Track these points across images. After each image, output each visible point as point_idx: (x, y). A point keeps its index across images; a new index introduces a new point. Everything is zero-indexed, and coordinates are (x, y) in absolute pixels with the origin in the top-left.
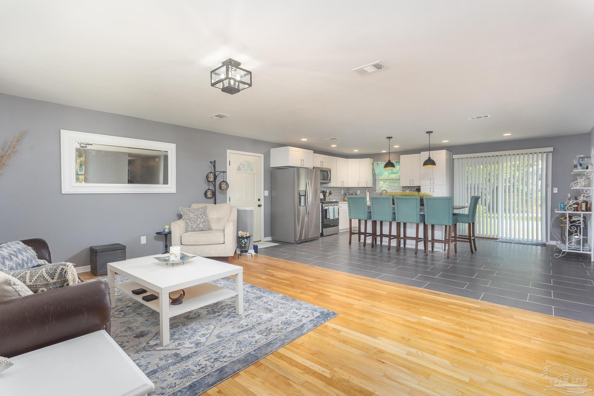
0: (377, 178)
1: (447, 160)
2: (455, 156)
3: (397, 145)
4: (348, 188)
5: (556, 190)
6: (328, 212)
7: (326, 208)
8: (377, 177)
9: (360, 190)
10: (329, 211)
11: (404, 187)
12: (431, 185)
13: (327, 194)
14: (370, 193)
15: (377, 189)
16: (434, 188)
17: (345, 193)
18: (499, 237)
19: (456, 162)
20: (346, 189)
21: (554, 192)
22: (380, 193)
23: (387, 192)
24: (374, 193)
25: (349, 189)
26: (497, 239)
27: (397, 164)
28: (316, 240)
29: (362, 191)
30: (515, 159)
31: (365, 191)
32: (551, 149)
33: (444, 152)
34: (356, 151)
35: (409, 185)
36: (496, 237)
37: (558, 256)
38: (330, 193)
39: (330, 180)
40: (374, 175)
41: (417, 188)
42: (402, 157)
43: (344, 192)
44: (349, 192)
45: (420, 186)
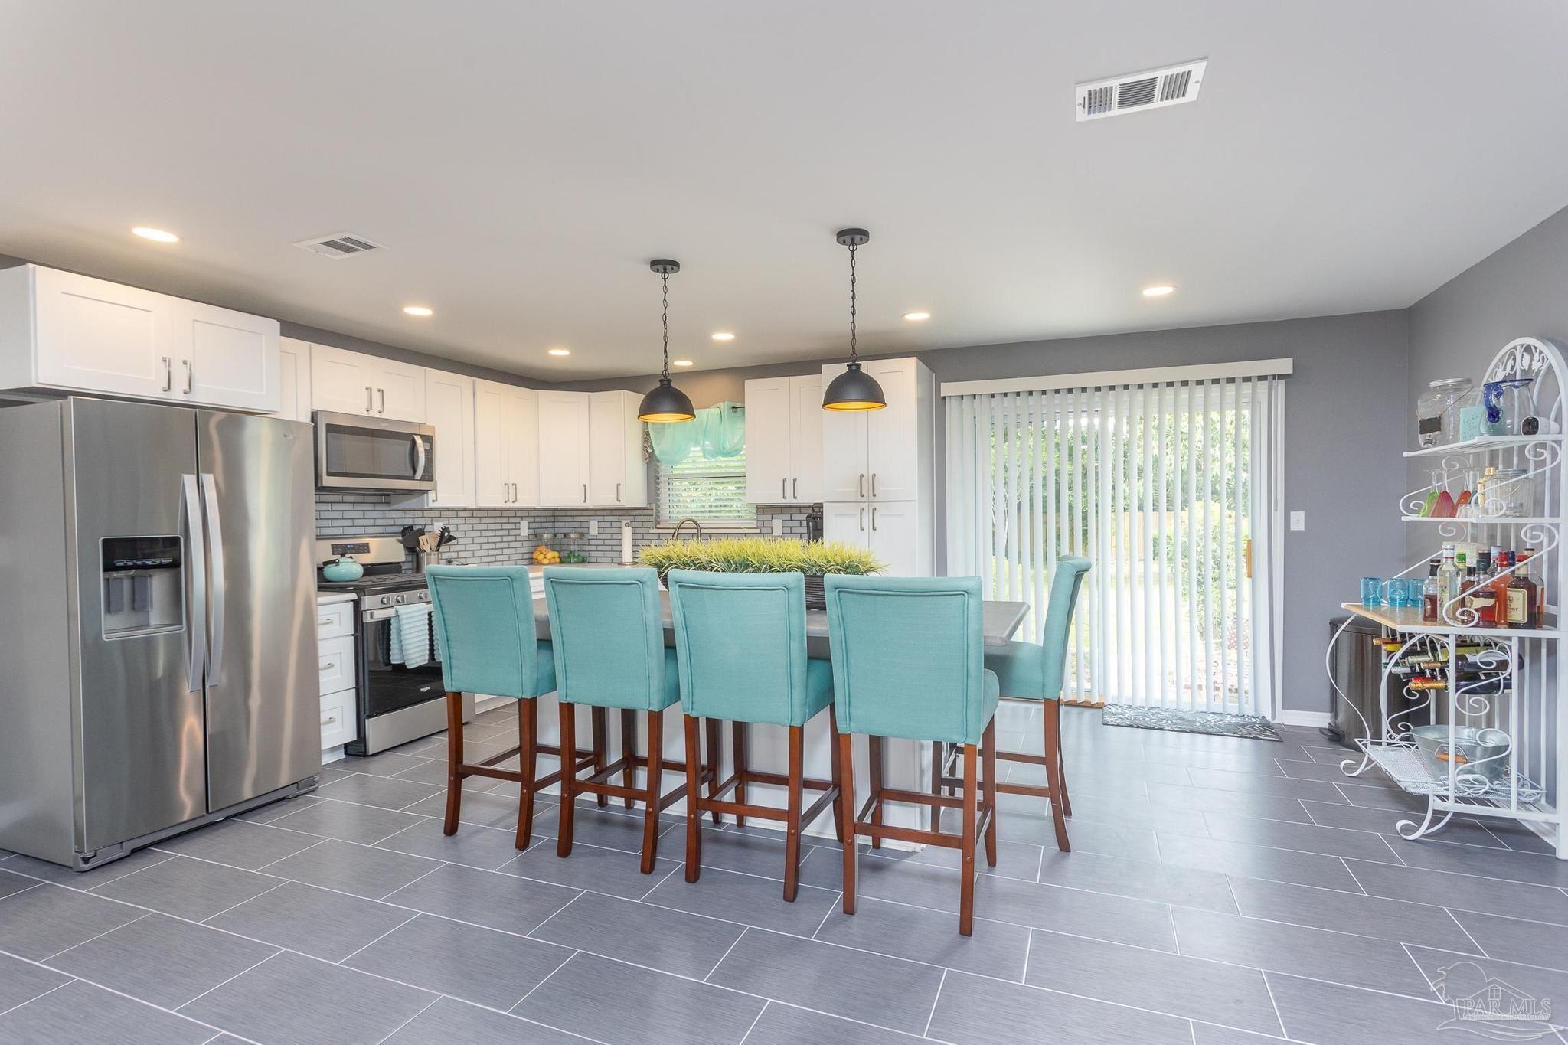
0: (662, 473)
1: (920, 401)
2: (948, 389)
3: (727, 329)
4: (554, 510)
5: (1298, 520)
6: (393, 631)
7: (380, 615)
8: (663, 468)
9: (601, 519)
10: (399, 630)
11: (762, 509)
12: (863, 499)
13: (427, 543)
14: (638, 531)
15: (665, 514)
16: (876, 512)
17: (538, 531)
18: (1109, 701)
19: (951, 407)
20: (544, 513)
21: (1294, 527)
22: (672, 531)
23: (698, 527)
24: (651, 531)
25: (557, 513)
26: (1099, 707)
27: (737, 414)
28: (292, 803)
29: (608, 525)
30: (1160, 402)
31: (618, 525)
32: (1285, 366)
33: (911, 365)
34: (559, 353)
35: (780, 501)
36: (1095, 700)
37: (1414, 830)
38: (445, 538)
39: (428, 475)
40: (651, 459)
41: (810, 511)
42: (752, 386)
43: (533, 525)
44: (557, 525)
45: (821, 506)
